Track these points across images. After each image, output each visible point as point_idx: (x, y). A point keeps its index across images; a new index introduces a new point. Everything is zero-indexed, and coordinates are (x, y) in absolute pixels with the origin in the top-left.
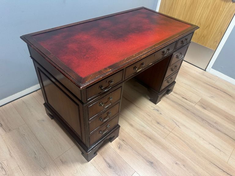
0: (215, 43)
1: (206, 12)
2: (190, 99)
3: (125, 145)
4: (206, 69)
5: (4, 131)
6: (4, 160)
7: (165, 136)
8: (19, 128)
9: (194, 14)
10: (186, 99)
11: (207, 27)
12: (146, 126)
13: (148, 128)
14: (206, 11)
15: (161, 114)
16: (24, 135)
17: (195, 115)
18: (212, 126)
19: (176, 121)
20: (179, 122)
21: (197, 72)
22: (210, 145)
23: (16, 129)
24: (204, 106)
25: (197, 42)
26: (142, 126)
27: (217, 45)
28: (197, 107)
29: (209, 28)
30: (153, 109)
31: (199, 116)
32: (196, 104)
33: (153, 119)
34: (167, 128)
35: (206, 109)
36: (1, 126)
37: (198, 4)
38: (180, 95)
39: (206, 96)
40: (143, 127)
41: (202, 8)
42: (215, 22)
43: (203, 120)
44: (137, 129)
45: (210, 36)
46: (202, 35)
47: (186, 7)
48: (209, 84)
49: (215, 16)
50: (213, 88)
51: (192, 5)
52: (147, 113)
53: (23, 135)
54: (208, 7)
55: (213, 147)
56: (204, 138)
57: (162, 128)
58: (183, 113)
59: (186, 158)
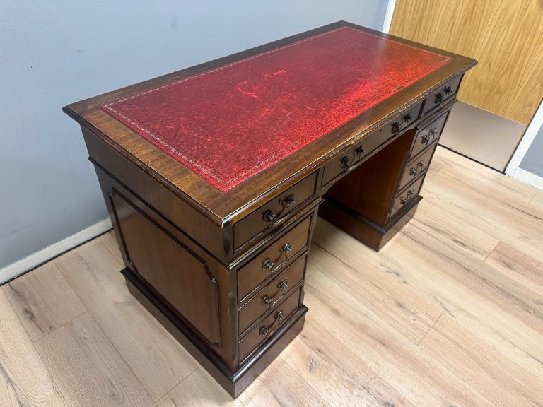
0: (528, 108)
1: (503, 37)
2: (473, 245)
3: (322, 362)
4: (505, 170)
5: (38, 329)
6: (39, 401)
7: (419, 338)
8: (72, 323)
9: (475, 42)
10: (463, 245)
11: (507, 70)
12: (371, 313)
13: (376, 318)
14: (505, 33)
15: (405, 282)
16: (85, 338)
17: (486, 283)
18: (531, 311)
19: (442, 298)
20: (449, 302)
21: (484, 177)
22: (531, 360)
23: (65, 325)
24: (507, 260)
25: (483, 107)
26: (361, 313)
27: (532, 112)
28: (491, 263)
29: (511, 74)
30: (387, 271)
31: (497, 287)
32: (488, 255)
33: (386, 295)
34: (423, 317)
35: (512, 268)
36: (31, 319)
37: (483, 18)
38: (448, 235)
39: (510, 235)
40: (365, 315)
41: (492, 26)
42: (527, 59)
43: (509, 295)
44: (351, 323)
45: (515, 91)
46: (496, 90)
47: (453, 25)
48: (515, 205)
49: (526, 45)
50: (527, 217)
51: (468, 22)
52: (371, 282)
53: (82, 339)
54: (508, 24)
55: (536, 363)
56: (514, 342)
57: (411, 318)
58: (458, 280)
59: (475, 392)
